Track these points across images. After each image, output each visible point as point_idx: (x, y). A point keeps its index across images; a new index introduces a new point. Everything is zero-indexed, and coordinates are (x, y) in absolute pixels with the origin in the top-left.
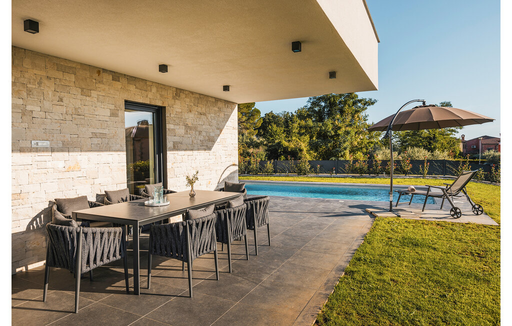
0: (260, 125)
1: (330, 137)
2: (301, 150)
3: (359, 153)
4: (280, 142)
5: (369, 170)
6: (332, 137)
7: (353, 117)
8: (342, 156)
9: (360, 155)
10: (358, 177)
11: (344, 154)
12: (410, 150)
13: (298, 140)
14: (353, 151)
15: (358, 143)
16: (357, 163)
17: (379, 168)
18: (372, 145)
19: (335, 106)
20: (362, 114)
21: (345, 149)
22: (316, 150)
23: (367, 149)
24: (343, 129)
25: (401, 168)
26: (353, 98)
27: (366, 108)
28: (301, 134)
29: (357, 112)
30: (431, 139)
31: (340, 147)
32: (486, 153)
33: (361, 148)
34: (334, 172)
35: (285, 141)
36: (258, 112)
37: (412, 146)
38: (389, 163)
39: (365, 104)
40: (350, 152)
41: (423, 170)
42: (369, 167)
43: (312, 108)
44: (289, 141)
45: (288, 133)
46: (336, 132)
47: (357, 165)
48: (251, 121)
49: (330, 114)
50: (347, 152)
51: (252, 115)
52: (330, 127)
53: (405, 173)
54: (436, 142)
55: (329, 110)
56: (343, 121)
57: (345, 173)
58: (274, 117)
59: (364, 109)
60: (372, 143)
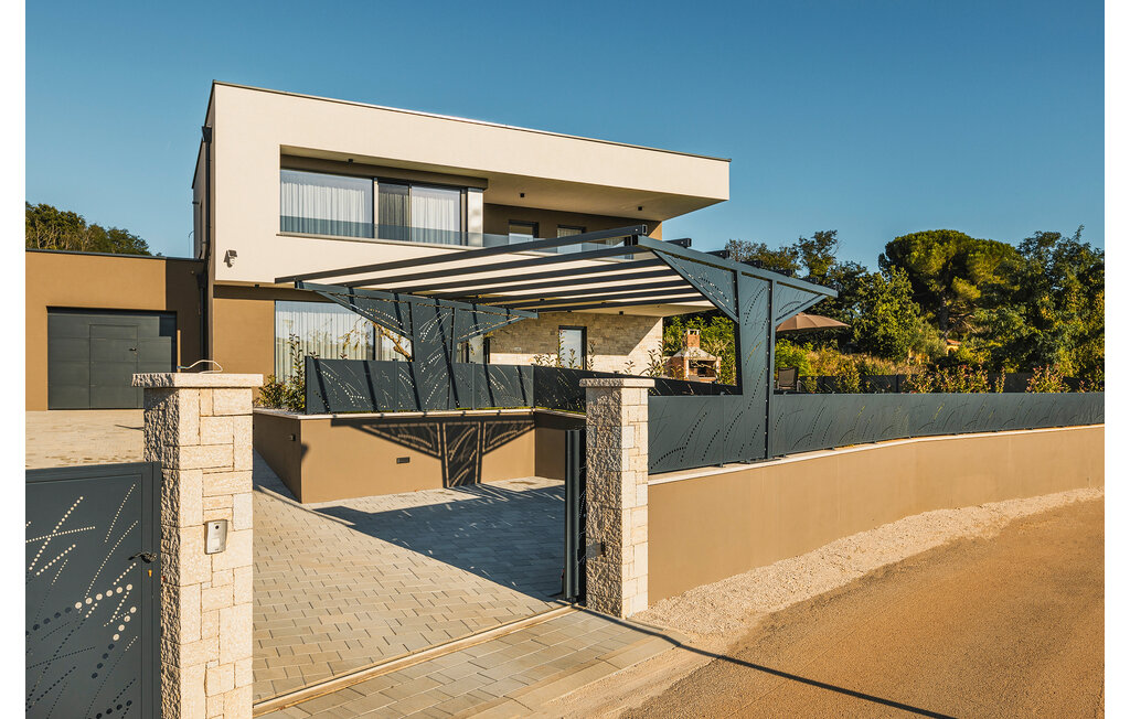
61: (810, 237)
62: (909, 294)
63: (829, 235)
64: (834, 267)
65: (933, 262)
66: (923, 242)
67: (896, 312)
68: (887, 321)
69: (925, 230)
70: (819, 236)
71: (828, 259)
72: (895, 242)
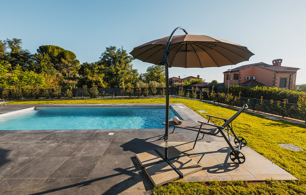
0: (80, 68)
1: (114, 75)
2: (100, 82)
3: (129, 83)
4: (87, 77)
5: (134, 93)
6: (115, 75)
7: (126, 65)
8: (120, 85)
9: (129, 84)
10: (129, 98)
11: (122, 84)
12: (150, 82)
13: (97, 76)
14: (126, 82)
15: (128, 78)
16: (127, 90)
17: (140, 92)
18: (135, 80)
19: (116, 59)
20: (130, 64)
21: (122, 81)
22: (107, 82)
23: (133, 81)
24: (121, 71)
25: (152, 92)
26: (125, 55)
27: (132, 61)
28: (99, 73)
29: (127, 62)
30: (158, 77)
31: (119, 81)
32: (175, 83)
33: (130, 81)
34: (114, 95)
35: (90, 76)
36: (78, 61)
37: (151, 80)
38: (145, 89)
39: (131, 59)
40: (125, 83)
41: (162, 93)
42: (134, 92)
43: (104, 59)
44: (93, 77)
45: (93, 72)
46: (117, 72)
47: (128, 91)
48: (74, 66)
49: (114, 63)
50: (123, 83)
51: (74, 63)
52: (114, 70)
53: (153, 95)
54: (160, 79)
55: (113, 61)
56: (121, 67)
57: (121, 96)
58: (88, 65)
59: (131, 61)
60: (135, 78)
61: (11, 39)
62: (50, 60)
63: (19, 40)
64: (21, 50)
65: (55, 53)
66: (51, 48)
67: (47, 65)
68: (44, 67)
69: (52, 45)
70: (15, 40)
71: (19, 47)
72: (42, 47)
